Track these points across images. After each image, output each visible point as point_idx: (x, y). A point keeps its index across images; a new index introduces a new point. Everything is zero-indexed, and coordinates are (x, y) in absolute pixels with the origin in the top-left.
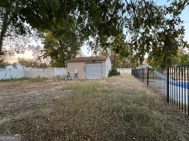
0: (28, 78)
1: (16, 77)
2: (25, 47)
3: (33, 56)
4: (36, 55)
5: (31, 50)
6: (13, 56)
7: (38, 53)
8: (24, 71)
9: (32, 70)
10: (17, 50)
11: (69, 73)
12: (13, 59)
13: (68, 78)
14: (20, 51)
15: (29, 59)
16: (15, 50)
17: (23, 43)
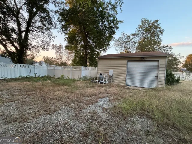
0: (51, 77)
1: (40, 75)
2: (50, 44)
3: (56, 55)
4: (58, 54)
5: (54, 49)
6: (38, 52)
7: (60, 52)
8: (48, 69)
9: (56, 68)
10: (42, 47)
11: (101, 74)
12: (38, 56)
13: (101, 81)
14: (45, 48)
15: (52, 57)
16: (41, 47)
17: (48, 40)
